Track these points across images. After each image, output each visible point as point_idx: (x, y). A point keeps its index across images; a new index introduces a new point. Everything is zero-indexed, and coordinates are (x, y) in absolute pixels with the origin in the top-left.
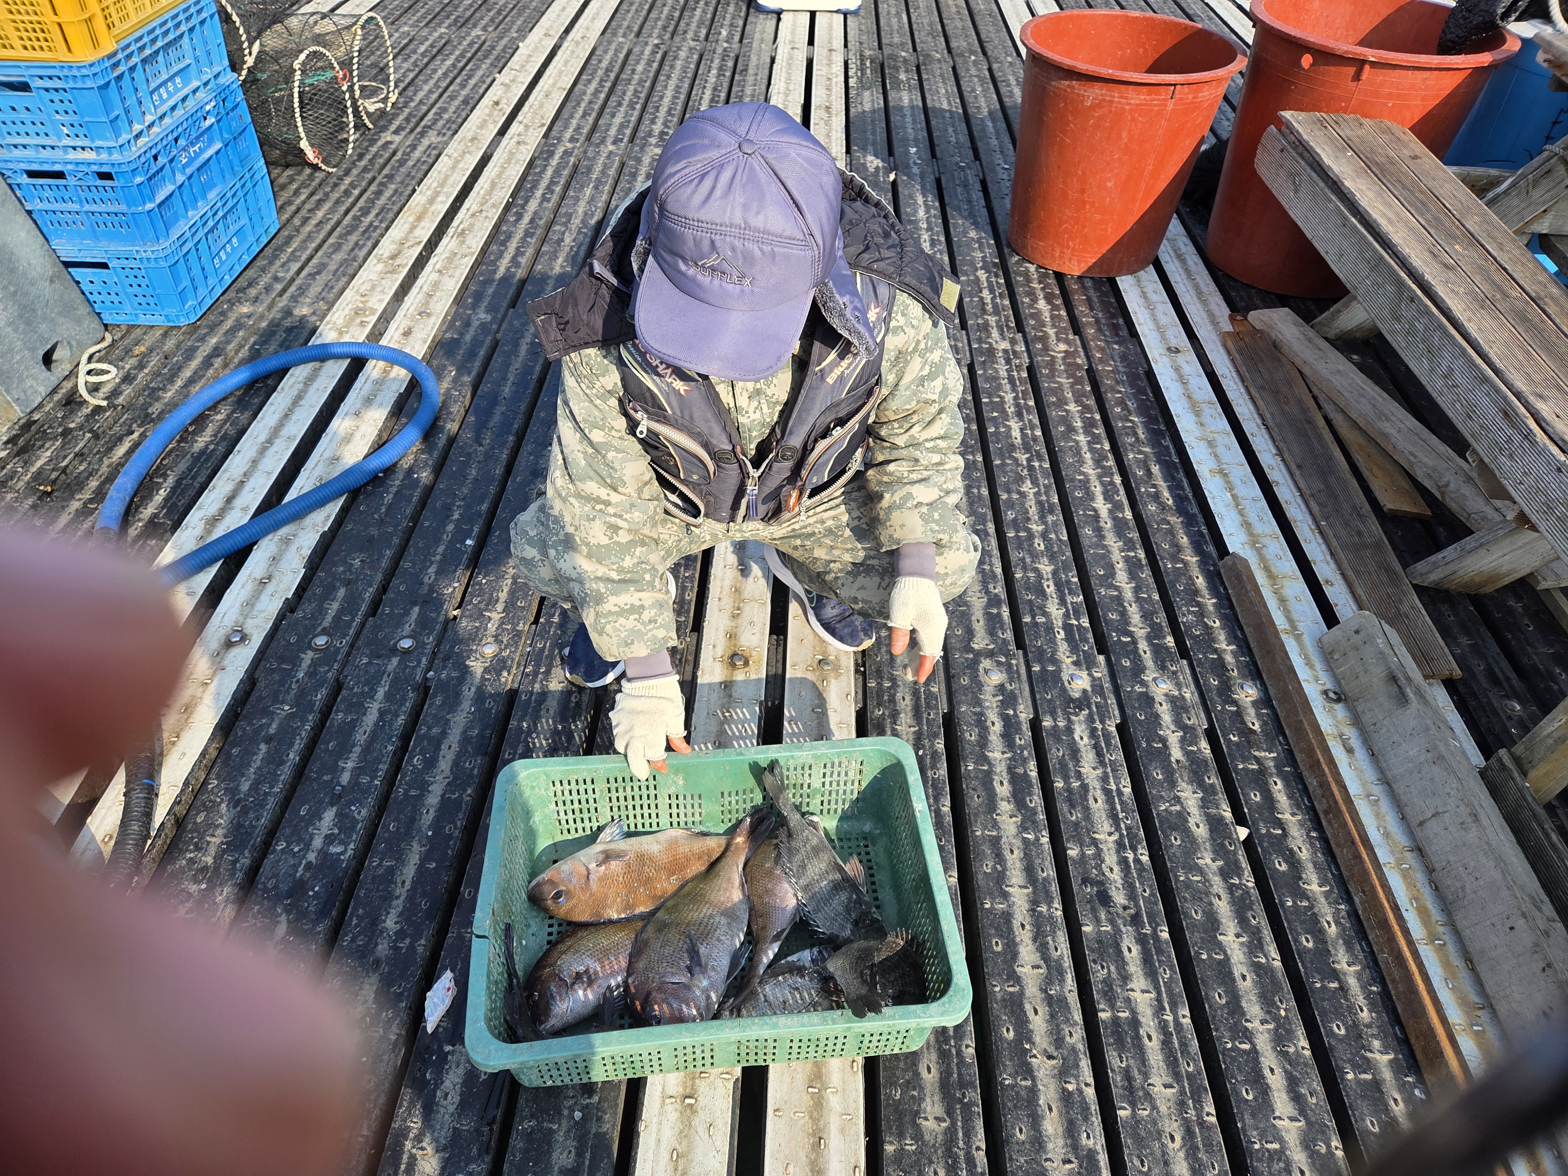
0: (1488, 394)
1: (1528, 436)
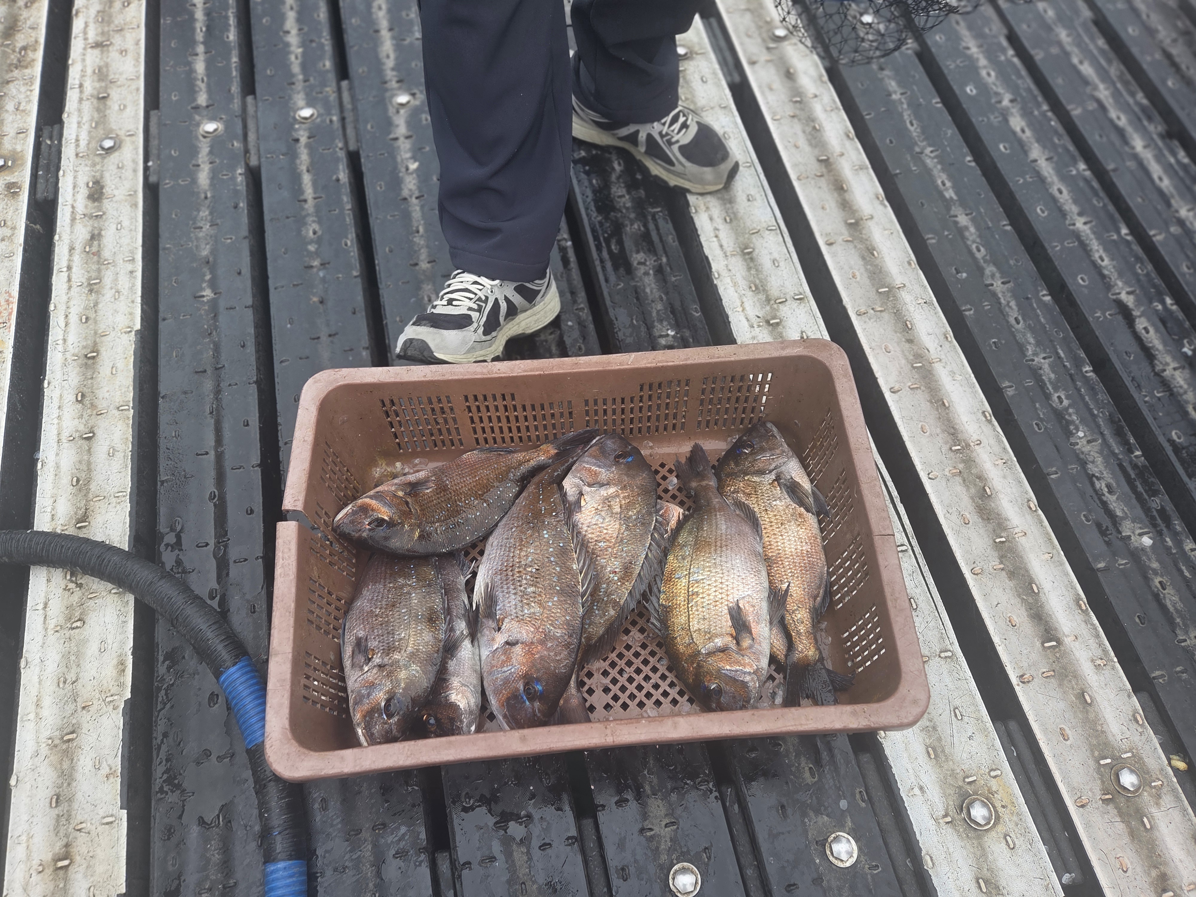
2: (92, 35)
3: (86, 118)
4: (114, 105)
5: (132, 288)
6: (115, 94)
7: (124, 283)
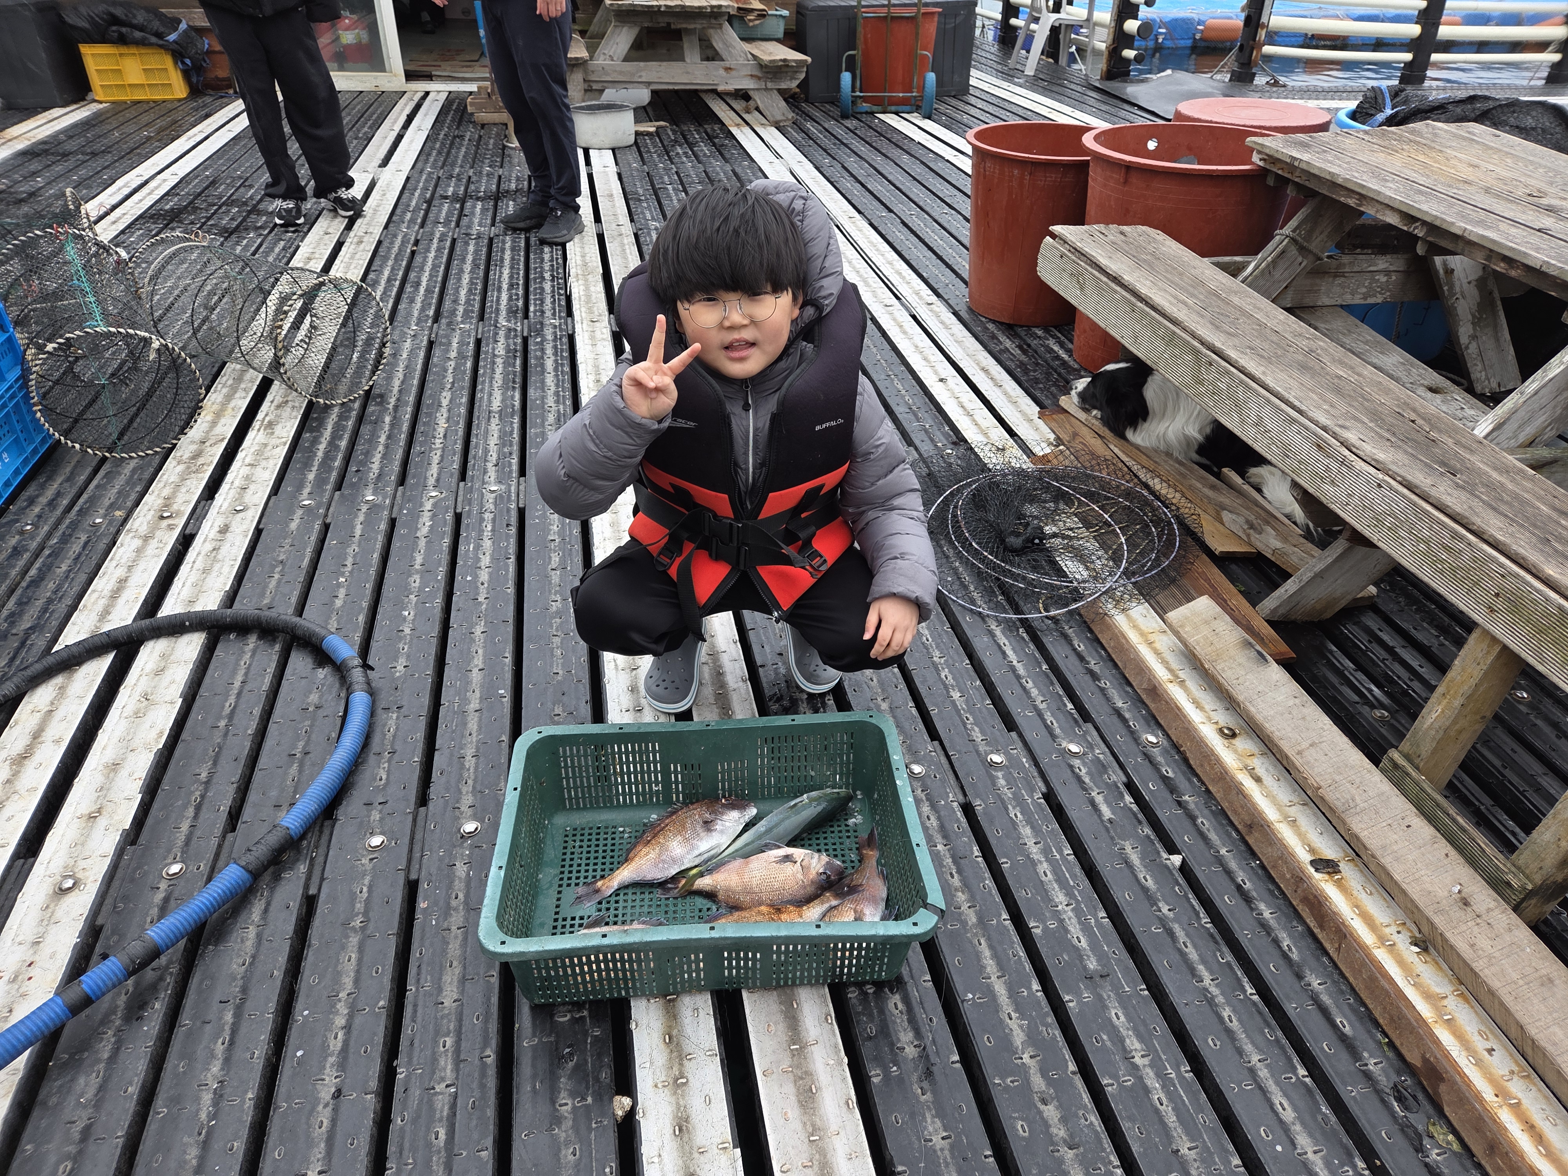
0: (1299, 433)
1: (1345, 463)
2: (247, 461)
3: (231, 496)
4: (249, 492)
5: (230, 573)
6: (252, 487)
7: (226, 569)
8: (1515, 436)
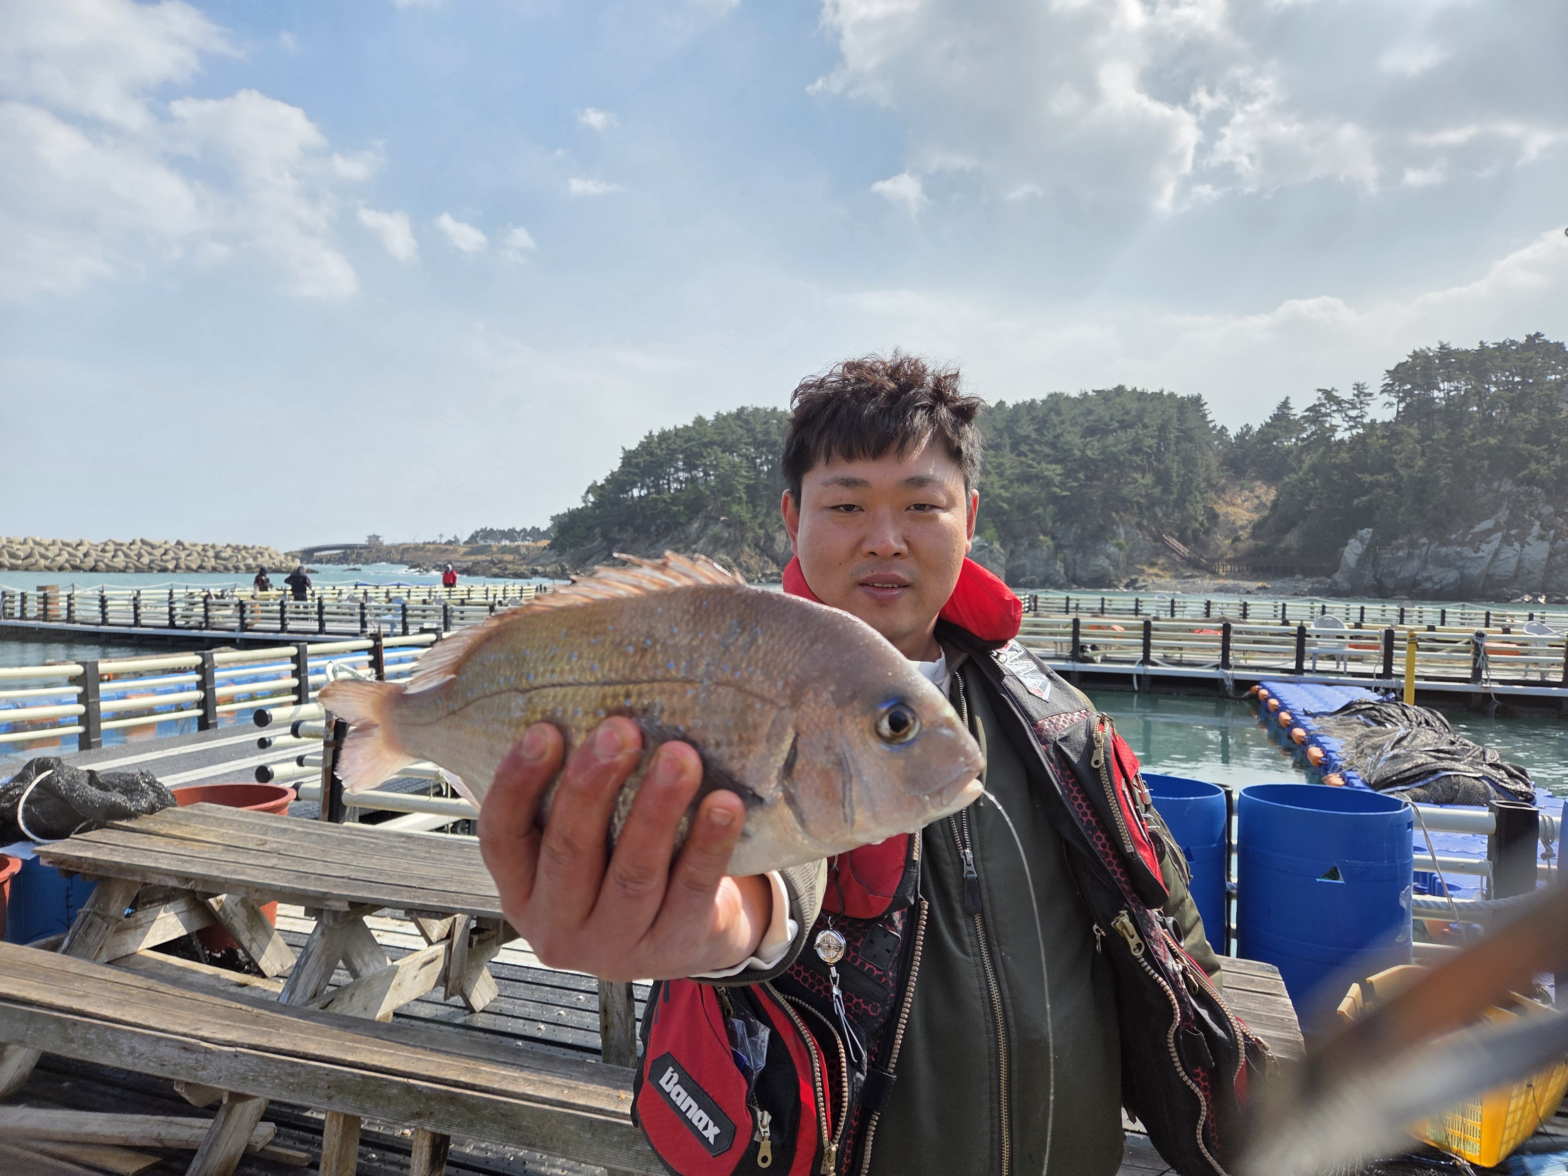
0: (167, 1046)
1: (207, 1051)
8: (305, 994)
